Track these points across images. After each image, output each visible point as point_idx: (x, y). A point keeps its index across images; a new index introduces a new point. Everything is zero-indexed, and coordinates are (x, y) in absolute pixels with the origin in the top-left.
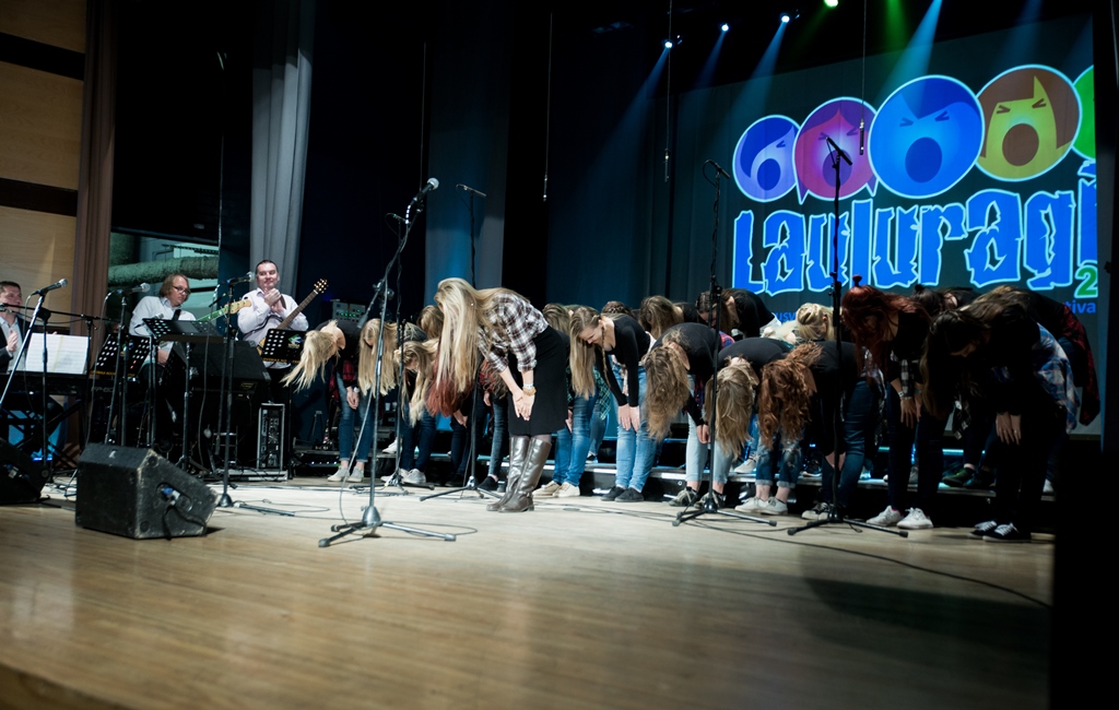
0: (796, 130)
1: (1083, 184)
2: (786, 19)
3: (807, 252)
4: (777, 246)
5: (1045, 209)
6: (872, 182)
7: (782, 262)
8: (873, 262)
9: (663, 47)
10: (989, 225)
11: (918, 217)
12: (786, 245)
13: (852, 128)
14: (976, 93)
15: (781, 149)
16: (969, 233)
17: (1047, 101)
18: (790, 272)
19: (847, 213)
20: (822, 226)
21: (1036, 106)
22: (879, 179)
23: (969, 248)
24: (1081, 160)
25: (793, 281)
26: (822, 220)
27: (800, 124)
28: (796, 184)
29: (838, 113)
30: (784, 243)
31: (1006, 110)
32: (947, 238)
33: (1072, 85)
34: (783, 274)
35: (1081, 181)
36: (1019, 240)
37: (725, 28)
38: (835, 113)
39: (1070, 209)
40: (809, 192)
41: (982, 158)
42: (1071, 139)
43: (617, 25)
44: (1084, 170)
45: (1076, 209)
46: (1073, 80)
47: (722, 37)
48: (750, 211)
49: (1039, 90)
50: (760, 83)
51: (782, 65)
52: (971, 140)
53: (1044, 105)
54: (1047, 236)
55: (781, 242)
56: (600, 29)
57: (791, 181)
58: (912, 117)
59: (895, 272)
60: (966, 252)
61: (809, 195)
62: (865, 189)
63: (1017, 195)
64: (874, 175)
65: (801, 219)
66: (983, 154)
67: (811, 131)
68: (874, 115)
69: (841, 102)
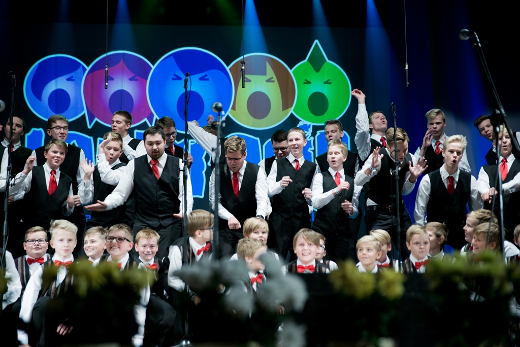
0: (84, 70)
6: (150, 117)
13: (133, 75)
14: (228, 66)
15: (70, 83)
17: (275, 79)
21: (269, 81)
22: (156, 117)
24: (298, 121)
27: (88, 66)
28: (85, 111)
29: (122, 61)
33: (291, 71)
40: (96, 119)
41: (232, 110)
42: (292, 106)
46: (291, 69)
48: (41, 129)
49: (270, 72)
53: (273, 81)
61: (97, 122)
62: (145, 122)
63: (258, 139)
64: (152, 113)
65: (90, 140)
66: (234, 108)
67: (97, 73)
68: (151, 68)
69: (124, 54)
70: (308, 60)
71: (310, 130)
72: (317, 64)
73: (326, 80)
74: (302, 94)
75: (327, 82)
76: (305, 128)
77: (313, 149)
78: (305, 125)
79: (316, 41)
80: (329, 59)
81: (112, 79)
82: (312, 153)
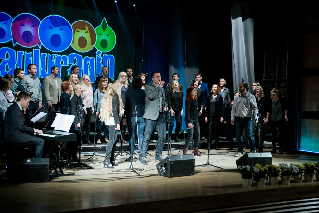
0: (12, 20)
1: (97, 56)
3: (16, 63)
4: (5, 59)
5: (88, 61)
6: (40, 44)
7: (7, 65)
8: (40, 69)
10: (75, 63)
11: (54, 58)
13: (33, 24)
14: (71, 24)
15: (6, 25)
16: (69, 65)
17: (89, 32)
19: (31, 52)
20: (22, 55)
21: (86, 32)
22: (42, 44)
23: (69, 69)
24: (96, 50)
26: (22, 53)
27: (13, 18)
28: (12, 39)
29: (28, 18)
30: (8, 59)
31: (79, 32)
32: (63, 65)
33: (95, 29)
34: (7, 70)
35: (97, 55)
36: (82, 69)
39: (94, 62)
40: (17, 43)
42: (94, 44)
44: (97, 53)
45: (95, 62)
46: (95, 28)
49: (87, 28)
52: (69, 38)
53: (88, 33)
54: (89, 69)
55: (6, 58)
57: (10, 38)
58: (52, 26)
59: (47, 74)
60: (68, 70)
61: (17, 44)
62: (37, 46)
63: (82, 56)
64: (40, 42)
65: (14, 51)
66: (73, 43)
67: (17, 22)
68: (40, 22)
69: (29, 15)
70: (101, 26)
71: (101, 54)
72: (104, 28)
73: (107, 34)
74: (98, 39)
75: (107, 35)
76: (99, 53)
77: (101, 62)
78: (99, 52)
79: (105, 18)
80: (109, 26)
81: (24, 25)
82: (101, 63)
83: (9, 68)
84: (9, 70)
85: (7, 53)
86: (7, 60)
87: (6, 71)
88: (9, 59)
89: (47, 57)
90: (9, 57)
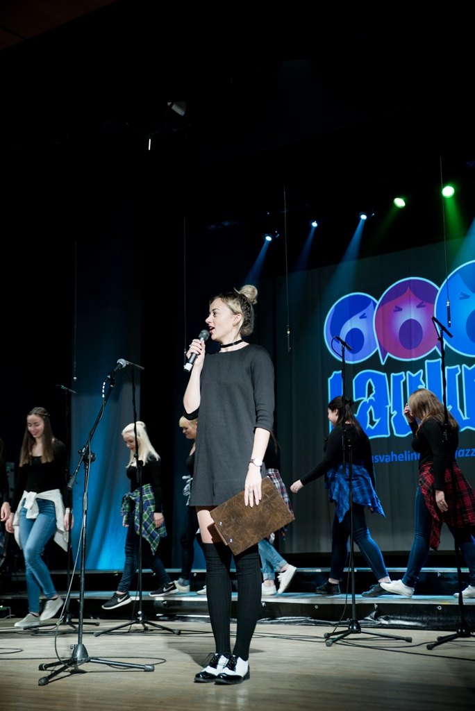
0: (375, 304)
2: (364, 217)
3: (391, 404)
4: (366, 399)
6: (440, 345)
7: (371, 413)
9: (264, 240)
12: (373, 398)
13: (420, 301)
15: (363, 320)
18: (377, 421)
19: (421, 371)
20: (402, 382)
22: (446, 343)
25: (381, 428)
26: (401, 377)
27: (378, 300)
28: (378, 348)
29: (409, 289)
30: (371, 397)
34: (372, 423)
37: (315, 224)
38: (406, 290)
40: (388, 354)
43: (226, 224)
47: (313, 231)
48: (340, 372)
50: (348, 266)
51: (363, 251)
55: (369, 396)
56: (213, 227)
57: (373, 346)
58: (468, 292)
59: (465, 418)
61: (389, 357)
62: (435, 350)
65: (384, 376)
67: (387, 305)
68: (437, 291)
69: (410, 280)
81: (401, 310)
83: (376, 418)
84: (375, 423)
85: (370, 384)
86: (371, 401)
87: (368, 425)
88: (373, 396)
89: (461, 374)
90: (374, 393)
